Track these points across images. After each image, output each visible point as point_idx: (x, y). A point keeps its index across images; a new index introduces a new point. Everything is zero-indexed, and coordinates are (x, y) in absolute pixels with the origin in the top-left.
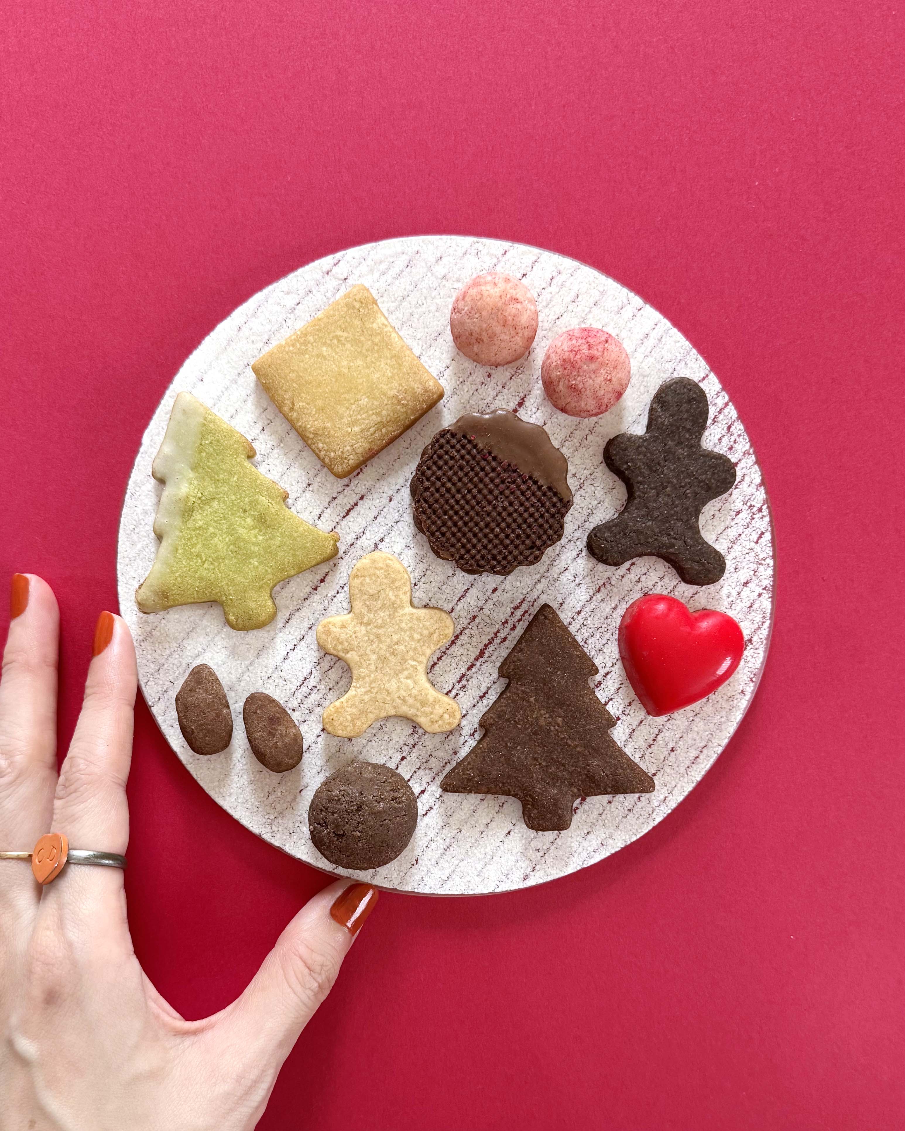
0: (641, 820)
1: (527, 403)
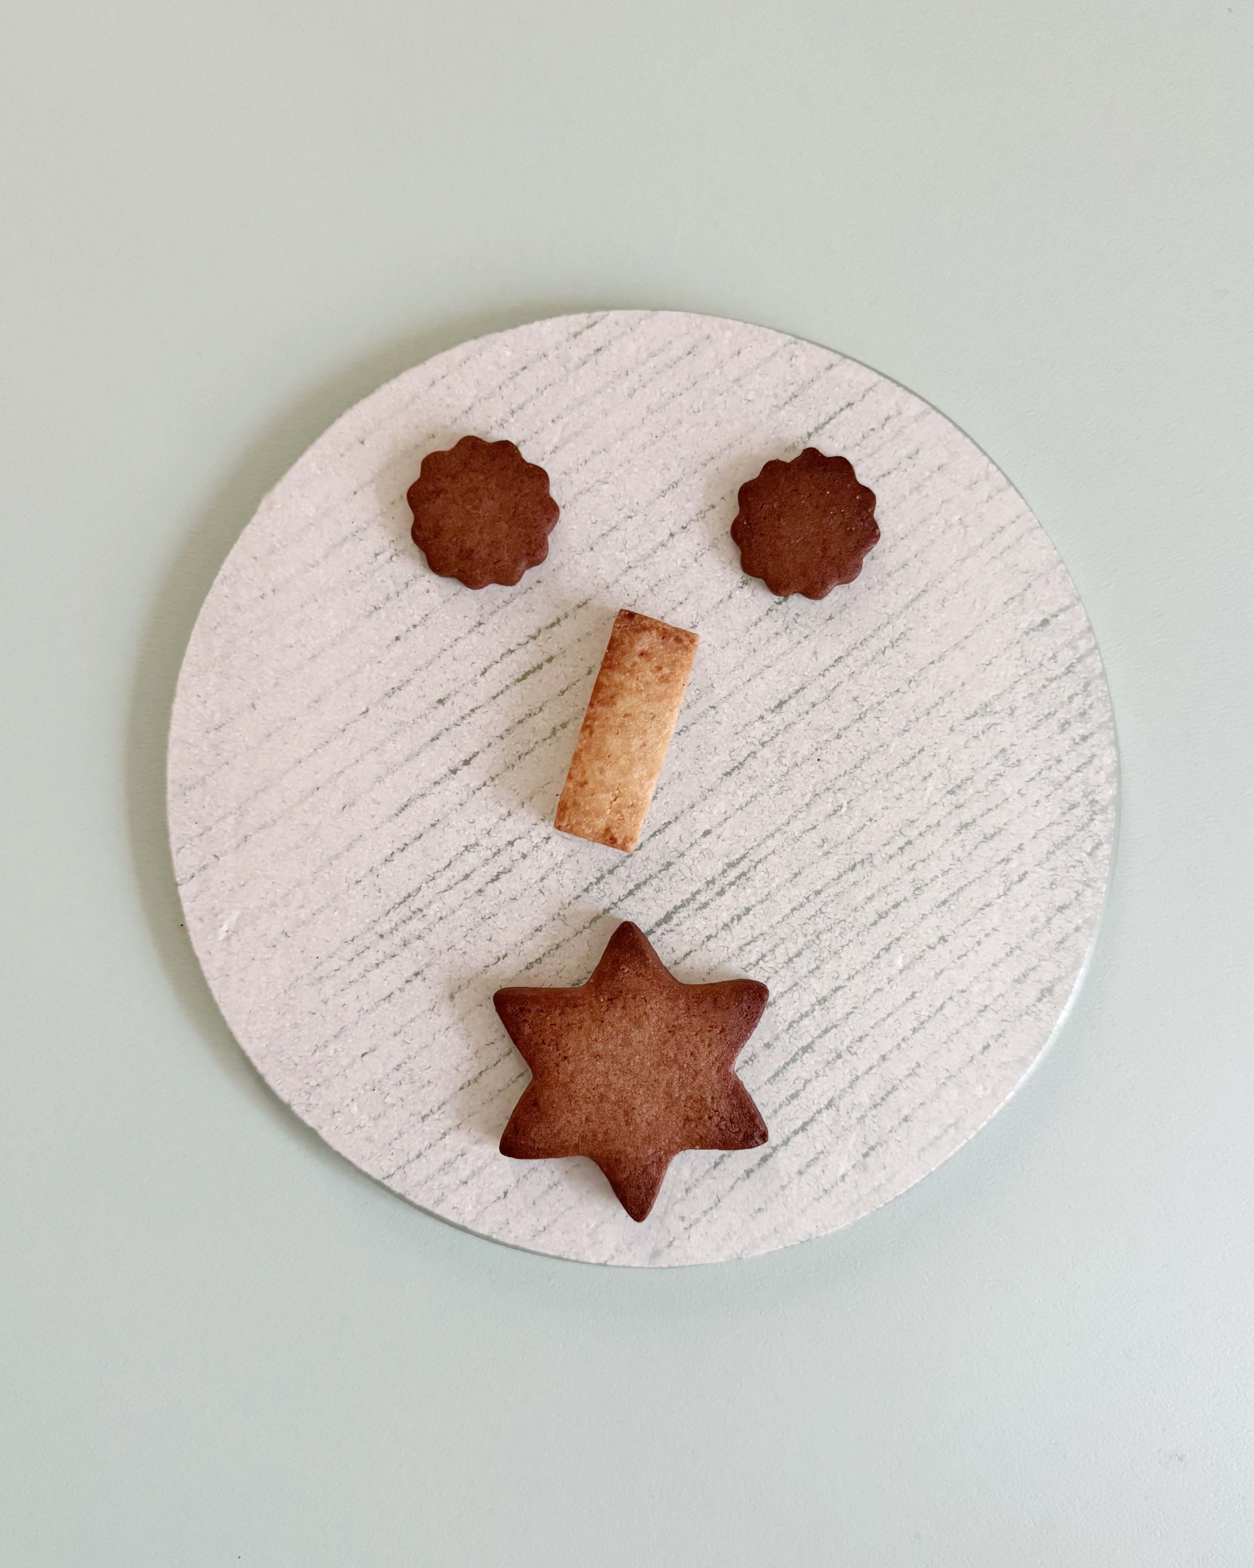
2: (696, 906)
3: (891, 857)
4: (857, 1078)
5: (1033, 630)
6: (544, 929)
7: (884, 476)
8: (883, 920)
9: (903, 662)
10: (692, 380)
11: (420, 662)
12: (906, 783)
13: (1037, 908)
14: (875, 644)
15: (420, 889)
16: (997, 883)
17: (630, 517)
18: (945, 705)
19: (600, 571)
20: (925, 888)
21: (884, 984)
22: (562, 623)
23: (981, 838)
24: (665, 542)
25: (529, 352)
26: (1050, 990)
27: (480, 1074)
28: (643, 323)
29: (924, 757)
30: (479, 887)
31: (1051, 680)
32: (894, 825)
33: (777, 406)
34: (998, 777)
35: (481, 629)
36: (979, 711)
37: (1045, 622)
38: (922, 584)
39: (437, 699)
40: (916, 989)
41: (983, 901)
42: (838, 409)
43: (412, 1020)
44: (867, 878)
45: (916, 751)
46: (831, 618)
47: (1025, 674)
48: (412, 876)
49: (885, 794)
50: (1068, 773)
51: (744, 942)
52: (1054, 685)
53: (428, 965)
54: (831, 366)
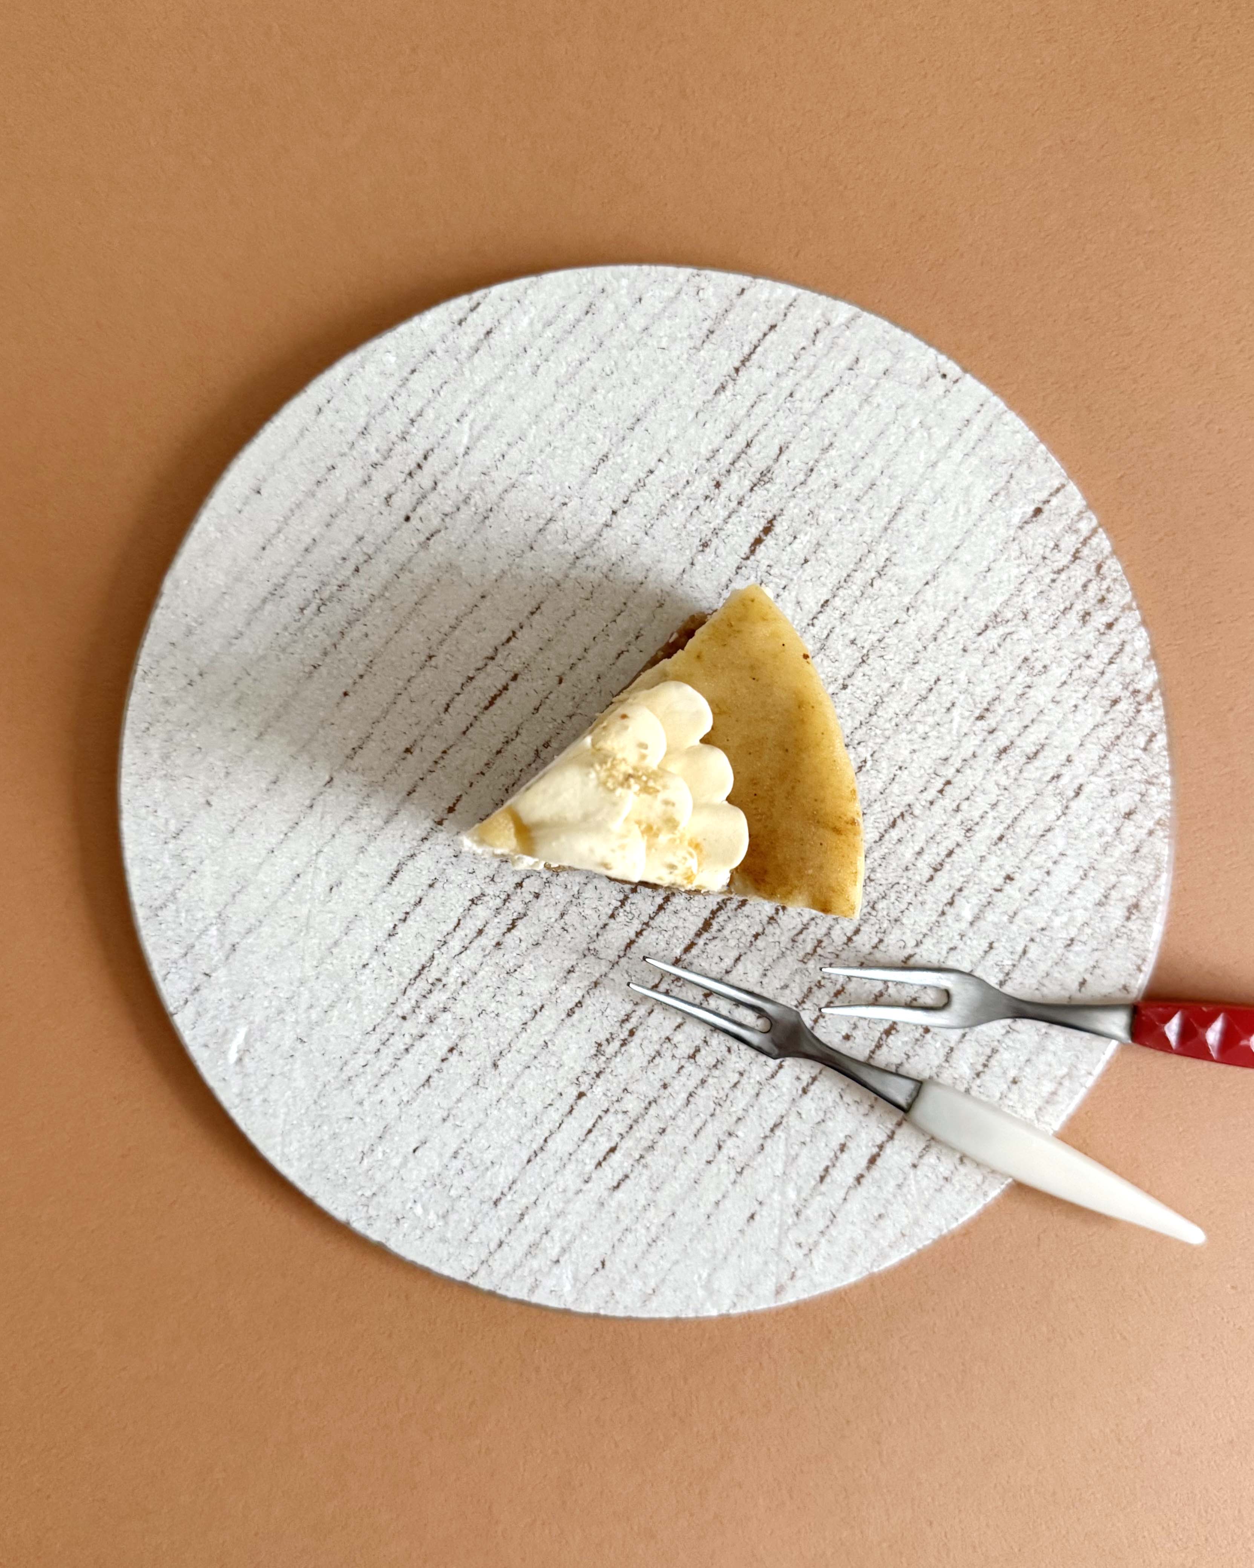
0: (966, 1194)
1: (778, 528)
2: (734, 906)
3: (932, 803)
4: (952, 1049)
5: (1026, 522)
6: (577, 969)
7: (827, 395)
8: (939, 873)
9: (895, 590)
10: (597, 341)
11: (376, 714)
12: (930, 720)
13: (1101, 821)
14: (860, 578)
15: (433, 957)
16: (1052, 803)
17: (565, 504)
18: (951, 626)
19: (546, 570)
20: (976, 828)
21: (956, 941)
22: (519, 635)
23: (1024, 760)
24: (609, 522)
25: (416, 352)
26: (1136, 906)
27: (546, 1141)
28: (530, 292)
29: (943, 687)
30: (496, 940)
31: (1059, 572)
32: (927, 767)
33: (695, 348)
34: (1027, 690)
35: (433, 662)
36: (990, 624)
37: (1038, 511)
38: (895, 502)
39: (403, 749)
40: (992, 939)
41: (1042, 827)
42: (760, 335)
43: (459, 1100)
44: (911, 832)
45: (932, 683)
46: (806, 561)
47: (1030, 572)
48: (422, 946)
49: (909, 737)
50: (1101, 667)
51: (795, 932)
52: (1063, 576)
53: (461, 1038)
54: (743, 290)
